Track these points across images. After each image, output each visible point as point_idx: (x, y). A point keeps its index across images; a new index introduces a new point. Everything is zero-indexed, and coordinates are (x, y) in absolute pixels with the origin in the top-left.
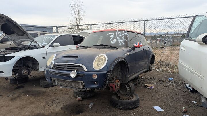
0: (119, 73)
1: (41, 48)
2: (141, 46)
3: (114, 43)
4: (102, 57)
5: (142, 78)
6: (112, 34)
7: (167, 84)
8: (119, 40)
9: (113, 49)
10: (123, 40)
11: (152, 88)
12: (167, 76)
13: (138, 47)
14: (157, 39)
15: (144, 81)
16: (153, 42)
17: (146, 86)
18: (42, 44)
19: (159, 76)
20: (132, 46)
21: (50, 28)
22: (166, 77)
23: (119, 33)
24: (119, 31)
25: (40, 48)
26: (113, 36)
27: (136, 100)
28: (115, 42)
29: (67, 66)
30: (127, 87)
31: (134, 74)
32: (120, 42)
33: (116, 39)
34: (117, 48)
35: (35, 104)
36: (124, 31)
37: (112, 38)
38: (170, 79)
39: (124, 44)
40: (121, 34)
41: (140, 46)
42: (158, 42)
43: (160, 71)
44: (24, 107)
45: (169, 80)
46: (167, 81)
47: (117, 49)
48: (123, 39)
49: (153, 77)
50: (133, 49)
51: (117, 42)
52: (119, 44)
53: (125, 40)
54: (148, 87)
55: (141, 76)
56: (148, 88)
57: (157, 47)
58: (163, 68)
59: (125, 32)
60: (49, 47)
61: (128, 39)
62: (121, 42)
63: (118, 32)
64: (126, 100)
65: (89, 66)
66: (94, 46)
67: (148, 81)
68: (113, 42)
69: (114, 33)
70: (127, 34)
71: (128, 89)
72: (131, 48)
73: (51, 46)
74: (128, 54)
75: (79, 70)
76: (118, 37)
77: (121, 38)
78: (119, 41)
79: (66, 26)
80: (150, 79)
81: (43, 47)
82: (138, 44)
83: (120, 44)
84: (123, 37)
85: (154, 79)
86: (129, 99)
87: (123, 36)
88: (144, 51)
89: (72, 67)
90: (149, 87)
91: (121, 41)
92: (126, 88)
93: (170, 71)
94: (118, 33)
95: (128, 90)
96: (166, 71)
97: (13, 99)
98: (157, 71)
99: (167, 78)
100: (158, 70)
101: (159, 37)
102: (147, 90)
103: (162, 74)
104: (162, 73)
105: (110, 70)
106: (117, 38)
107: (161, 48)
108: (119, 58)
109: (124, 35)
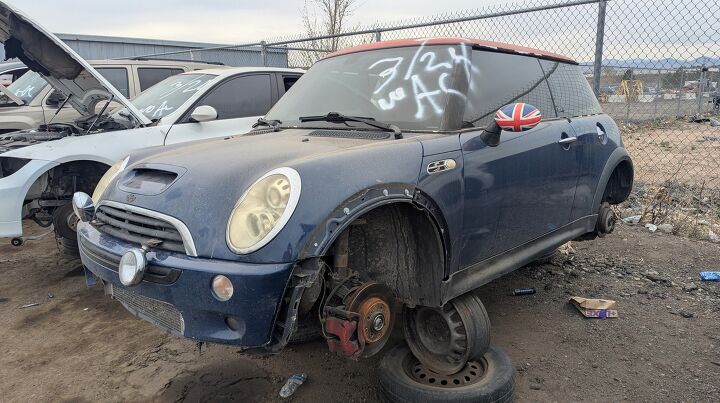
0: (402, 255)
1: (147, 126)
2: (535, 121)
3: (391, 106)
4: (275, 185)
5: (569, 263)
6: (392, 64)
7: (687, 303)
8: (420, 91)
9: (378, 138)
10: (437, 92)
11: (602, 315)
12: (696, 260)
13: (516, 127)
14: (687, 84)
15: (574, 275)
16: (668, 96)
17: (574, 308)
18: (155, 109)
19: (655, 255)
20: (487, 125)
21: (242, 48)
22: (687, 261)
23: (428, 58)
24: (431, 45)
25: (142, 126)
26: (393, 71)
27: (491, 390)
28: (397, 102)
29: (131, 222)
30: (450, 322)
31: (492, 263)
32: (419, 102)
33: (408, 86)
34: (397, 130)
35: (91, 349)
36: (456, 45)
37: (387, 82)
38: (709, 275)
39: (439, 111)
40: (436, 62)
41: (527, 122)
42: (690, 96)
43: (664, 232)
44: (44, 363)
45: (703, 280)
46: (692, 285)
47: (398, 137)
48: (438, 88)
49: (622, 259)
50: (492, 137)
51: (409, 104)
52: (416, 110)
53: (451, 91)
54: (584, 309)
55: (566, 249)
56: (585, 318)
57: (681, 118)
58: (680, 215)
59: (459, 52)
60: (177, 122)
61: (472, 86)
62: (428, 101)
63: (422, 53)
64: (444, 383)
65: (206, 230)
66: (304, 120)
67: (596, 280)
68: (388, 101)
69: (401, 59)
70: (466, 60)
71: (456, 335)
72: (479, 133)
73: (186, 118)
74: (450, 164)
75: (167, 245)
76: (416, 79)
77: (431, 81)
78: (419, 97)
79: (294, 42)
80: (607, 266)
81: (155, 121)
82: (518, 112)
83: (420, 115)
84: (444, 75)
85: (625, 272)
86: (461, 378)
87: (442, 70)
88: (567, 144)
89: (146, 226)
90: (587, 314)
91: (427, 94)
92: (448, 328)
93: (711, 234)
94: (422, 59)
95: (453, 339)
96: (695, 235)
97: (30, 321)
98: (651, 232)
99: (693, 269)
100: (653, 228)
101: (694, 76)
102: (575, 324)
103: (671, 247)
104: (674, 241)
105: (307, 255)
106: (410, 79)
107: (699, 121)
108: (375, 189)
109: (448, 66)
